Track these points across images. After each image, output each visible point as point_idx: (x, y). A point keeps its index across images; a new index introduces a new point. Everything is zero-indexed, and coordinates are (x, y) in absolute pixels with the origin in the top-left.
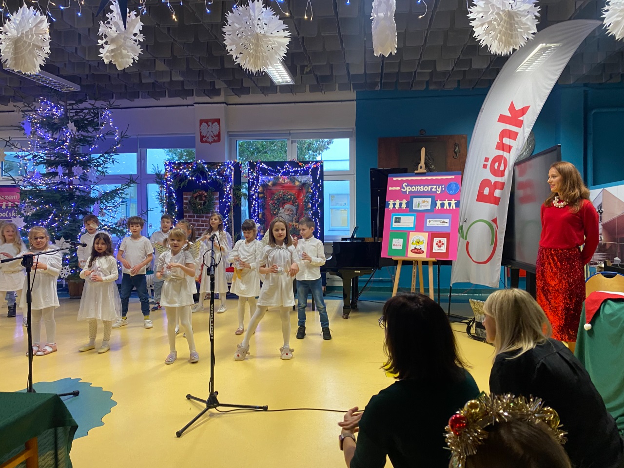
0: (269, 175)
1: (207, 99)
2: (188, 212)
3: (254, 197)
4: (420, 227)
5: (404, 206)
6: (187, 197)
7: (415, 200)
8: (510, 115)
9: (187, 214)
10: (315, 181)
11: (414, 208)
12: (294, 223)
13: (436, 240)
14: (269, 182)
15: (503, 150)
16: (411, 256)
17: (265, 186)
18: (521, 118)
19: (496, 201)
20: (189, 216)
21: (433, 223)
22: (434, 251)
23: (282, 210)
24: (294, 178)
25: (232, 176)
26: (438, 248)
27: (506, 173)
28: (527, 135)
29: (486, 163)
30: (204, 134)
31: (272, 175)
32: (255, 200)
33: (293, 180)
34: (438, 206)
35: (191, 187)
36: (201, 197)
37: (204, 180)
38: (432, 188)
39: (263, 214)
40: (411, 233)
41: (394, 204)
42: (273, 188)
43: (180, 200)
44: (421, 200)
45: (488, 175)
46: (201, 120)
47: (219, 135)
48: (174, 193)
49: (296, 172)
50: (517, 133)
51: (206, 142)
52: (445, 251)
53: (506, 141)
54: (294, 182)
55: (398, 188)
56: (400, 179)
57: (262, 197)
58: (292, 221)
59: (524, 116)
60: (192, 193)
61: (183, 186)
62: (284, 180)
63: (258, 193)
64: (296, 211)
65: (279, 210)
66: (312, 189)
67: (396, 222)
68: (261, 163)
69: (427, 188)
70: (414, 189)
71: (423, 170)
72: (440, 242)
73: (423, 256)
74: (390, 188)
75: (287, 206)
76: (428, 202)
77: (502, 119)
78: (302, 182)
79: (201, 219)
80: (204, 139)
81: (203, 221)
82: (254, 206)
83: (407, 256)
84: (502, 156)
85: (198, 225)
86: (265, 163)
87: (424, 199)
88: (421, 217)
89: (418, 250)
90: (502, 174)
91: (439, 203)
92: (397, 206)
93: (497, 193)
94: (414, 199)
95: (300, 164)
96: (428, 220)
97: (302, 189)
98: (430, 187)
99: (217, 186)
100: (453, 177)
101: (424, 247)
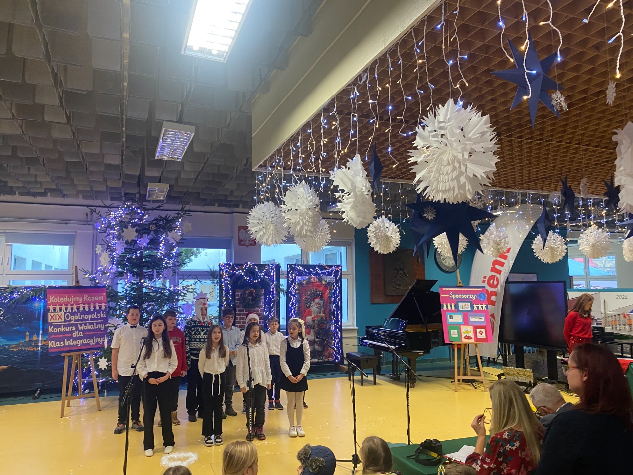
0: (304, 275)
2: (239, 307)
3: (293, 293)
4: (466, 322)
5: (453, 308)
6: (239, 293)
10: (337, 281)
11: (460, 309)
12: (322, 314)
13: (478, 330)
14: (303, 281)
15: (496, 272)
18: (506, 255)
19: (493, 303)
20: (240, 311)
21: (474, 319)
22: (478, 337)
23: (313, 304)
24: (322, 278)
25: (275, 276)
26: (480, 335)
27: (499, 286)
29: (484, 279)
30: (242, 238)
31: (306, 275)
32: (293, 295)
33: (321, 280)
34: (475, 308)
36: (251, 293)
37: (255, 279)
39: (299, 308)
40: (461, 326)
41: (447, 306)
42: (307, 286)
43: (234, 296)
44: (464, 304)
46: (239, 227)
48: (229, 291)
49: (324, 273)
51: (244, 245)
52: (485, 337)
53: (497, 267)
54: (321, 281)
55: (447, 296)
56: (446, 289)
57: (298, 293)
59: (508, 253)
61: (240, 285)
62: (314, 279)
63: (296, 290)
64: (323, 304)
65: (311, 303)
66: (334, 286)
67: (450, 318)
68: (298, 265)
69: (466, 296)
70: (458, 296)
71: (461, 285)
72: (481, 331)
73: (473, 341)
74: (442, 296)
75: (317, 300)
76: (468, 305)
78: (327, 281)
80: (242, 243)
83: (462, 341)
86: (301, 266)
88: (466, 315)
89: (468, 337)
91: (475, 306)
92: (449, 308)
93: (493, 298)
94: (459, 303)
95: (327, 267)
96: (471, 317)
97: (327, 287)
98: (468, 295)
100: (481, 289)
101: (472, 335)
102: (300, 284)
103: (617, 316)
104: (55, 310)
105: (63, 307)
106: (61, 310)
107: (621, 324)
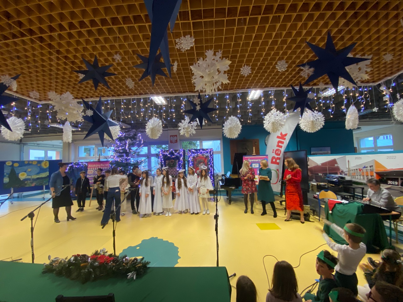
1: (173, 129)
3: (190, 161)
8: (281, 136)
10: (211, 155)
15: (279, 147)
19: (278, 164)
25: (183, 154)
27: (281, 155)
28: (287, 143)
29: (273, 151)
30: (171, 140)
31: (196, 154)
36: (172, 162)
37: (173, 156)
42: (197, 158)
43: (165, 163)
45: (274, 155)
47: (177, 141)
48: (163, 161)
49: (204, 152)
50: (284, 142)
51: (172, 143)
56: (247, 157)
57: (193, 161)
59: (286, 136)
60: (169, 161)
61: (166, 158)
62: (200, 155)
66: (210, 158)
68: (192, 150)
71: (255, 154)
75: (201, 164)
77: (278, 137)
86: (194, 150)
87: (256, 164)
93: (278, 161)
95: (206, 150)
97: (206, 158)
98: (257, 160)
102: (194, 157)
103: (356, 170)
104: (90, 169)
105: (93, 168)
106: (92, 169)
107: (358, 175)
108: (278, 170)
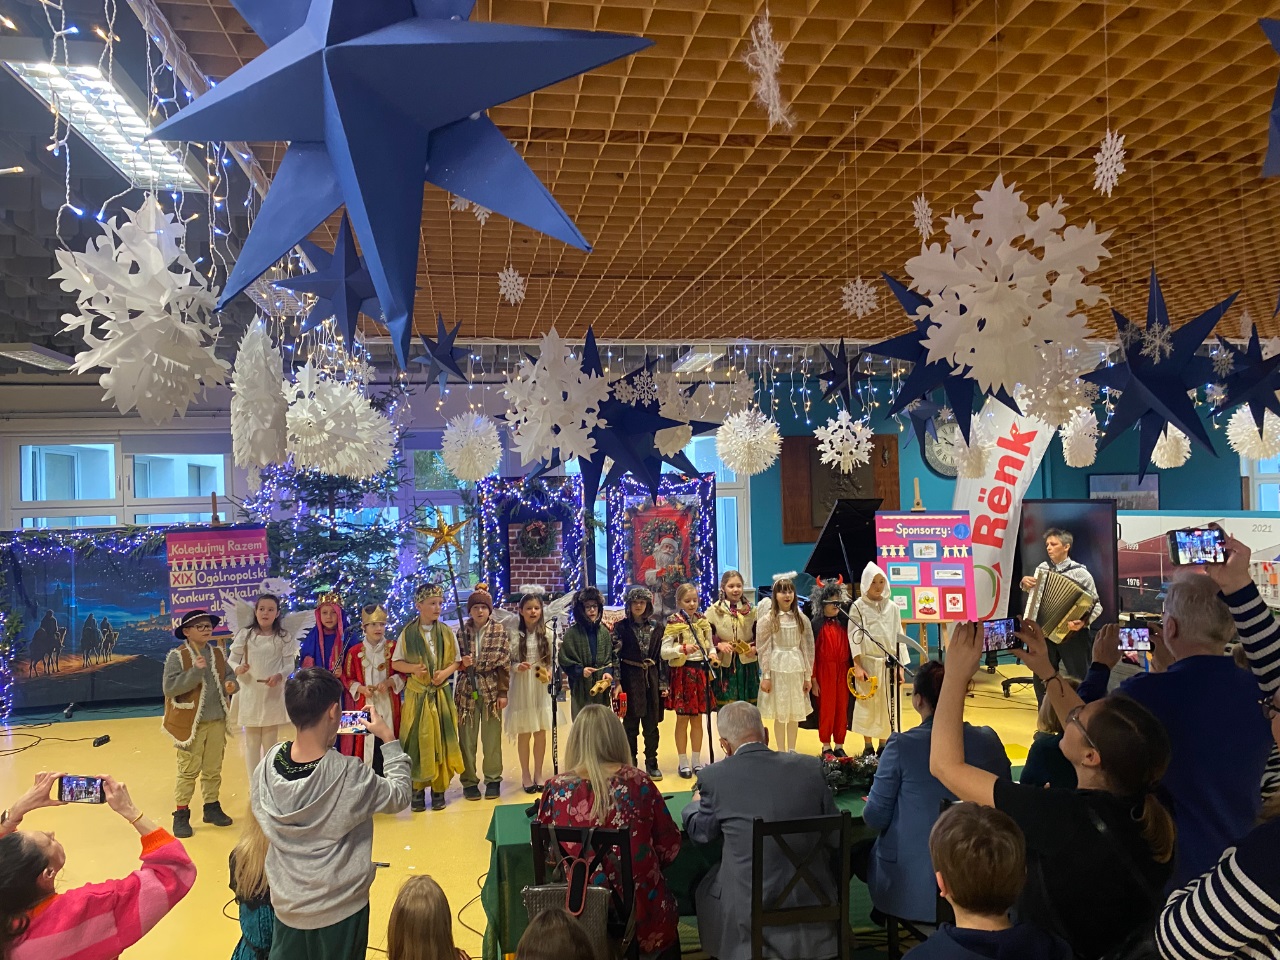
0: (638, 494)
2: (516, 554)
3: (618, 529)
4: (926, 580)
5: (902, 553)
6: (514, 531)
7: (916, 546)
8: (1012, 439)
9: (514, 558)
10: (706, 503)
11: (915, 556)
13: (949, 597)
14: (638, 505)
15: (1005, 481)
16: (920, 617)
17: (632, 511)
18: (1027, 445)
19: (998, 543)
20: (517, 561)
21: (942, 575)
22: (948, 610)
23: (657, 547)
24: (675, 499)
26: (953, 606)
27: (1011, 509)
28: (1036, 466)
29: (982, 495)
31: (643, 494)
32: (618, 532)
33: (673, 502)
34: (946, 554)
35: (525, 516)
36: (537, 530)
37: (543, 504)
38: (935, 531)
40: (916, 589)
41: (889, 551)
42: (644, 514)
43: (505, 535)
44: (923, 545)
45: (984, 509)
48: (496, 526)
49: (675, 489)
50: (1023, 462)
52: (961, 610)
53: (1009, 470)
54: (675, 504)
55: (891, 530)
56: (891, 517)
57: (629, 528)
58: (673, 563)
59: (1032, 443)
60: (522, 525)
61: (514, 515)
63: (623, 522)
64: (679, 547)
65: (654, 546)
66: (700, 514)
67: (894, 574)
69: (929, 531)
70: (913, 531)
71: (920, 508)
72: (954, 598)
73: (936, 618)
74: (881, 530)
76: (932, 549)
77: (1002, 442)
78: (687, 503)
79: (535, 565)
81: (538, 568)
82: (618, 542)
83: (915, 618)
84: (1003, 488)
85: (532, 575)
87: (927, 544)
88: (926, 568)
89: (928, 609)
90: (1005, 509)
91: (946, 550)
92: (893, 554)
93: (999, 533)
94: (914, 545)
96: (936, 571)
97: (687, 515)
98: (932, 529)
99: (561, 513)
100: (960, 517)
101: (935, 606)
104: (180, 568)
105: (194, 562)
106: (190, 566)
108: (997, 567)
